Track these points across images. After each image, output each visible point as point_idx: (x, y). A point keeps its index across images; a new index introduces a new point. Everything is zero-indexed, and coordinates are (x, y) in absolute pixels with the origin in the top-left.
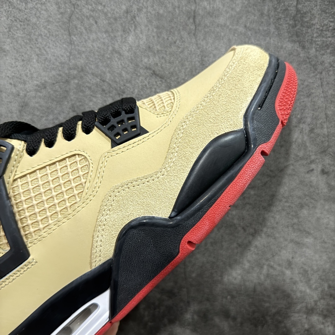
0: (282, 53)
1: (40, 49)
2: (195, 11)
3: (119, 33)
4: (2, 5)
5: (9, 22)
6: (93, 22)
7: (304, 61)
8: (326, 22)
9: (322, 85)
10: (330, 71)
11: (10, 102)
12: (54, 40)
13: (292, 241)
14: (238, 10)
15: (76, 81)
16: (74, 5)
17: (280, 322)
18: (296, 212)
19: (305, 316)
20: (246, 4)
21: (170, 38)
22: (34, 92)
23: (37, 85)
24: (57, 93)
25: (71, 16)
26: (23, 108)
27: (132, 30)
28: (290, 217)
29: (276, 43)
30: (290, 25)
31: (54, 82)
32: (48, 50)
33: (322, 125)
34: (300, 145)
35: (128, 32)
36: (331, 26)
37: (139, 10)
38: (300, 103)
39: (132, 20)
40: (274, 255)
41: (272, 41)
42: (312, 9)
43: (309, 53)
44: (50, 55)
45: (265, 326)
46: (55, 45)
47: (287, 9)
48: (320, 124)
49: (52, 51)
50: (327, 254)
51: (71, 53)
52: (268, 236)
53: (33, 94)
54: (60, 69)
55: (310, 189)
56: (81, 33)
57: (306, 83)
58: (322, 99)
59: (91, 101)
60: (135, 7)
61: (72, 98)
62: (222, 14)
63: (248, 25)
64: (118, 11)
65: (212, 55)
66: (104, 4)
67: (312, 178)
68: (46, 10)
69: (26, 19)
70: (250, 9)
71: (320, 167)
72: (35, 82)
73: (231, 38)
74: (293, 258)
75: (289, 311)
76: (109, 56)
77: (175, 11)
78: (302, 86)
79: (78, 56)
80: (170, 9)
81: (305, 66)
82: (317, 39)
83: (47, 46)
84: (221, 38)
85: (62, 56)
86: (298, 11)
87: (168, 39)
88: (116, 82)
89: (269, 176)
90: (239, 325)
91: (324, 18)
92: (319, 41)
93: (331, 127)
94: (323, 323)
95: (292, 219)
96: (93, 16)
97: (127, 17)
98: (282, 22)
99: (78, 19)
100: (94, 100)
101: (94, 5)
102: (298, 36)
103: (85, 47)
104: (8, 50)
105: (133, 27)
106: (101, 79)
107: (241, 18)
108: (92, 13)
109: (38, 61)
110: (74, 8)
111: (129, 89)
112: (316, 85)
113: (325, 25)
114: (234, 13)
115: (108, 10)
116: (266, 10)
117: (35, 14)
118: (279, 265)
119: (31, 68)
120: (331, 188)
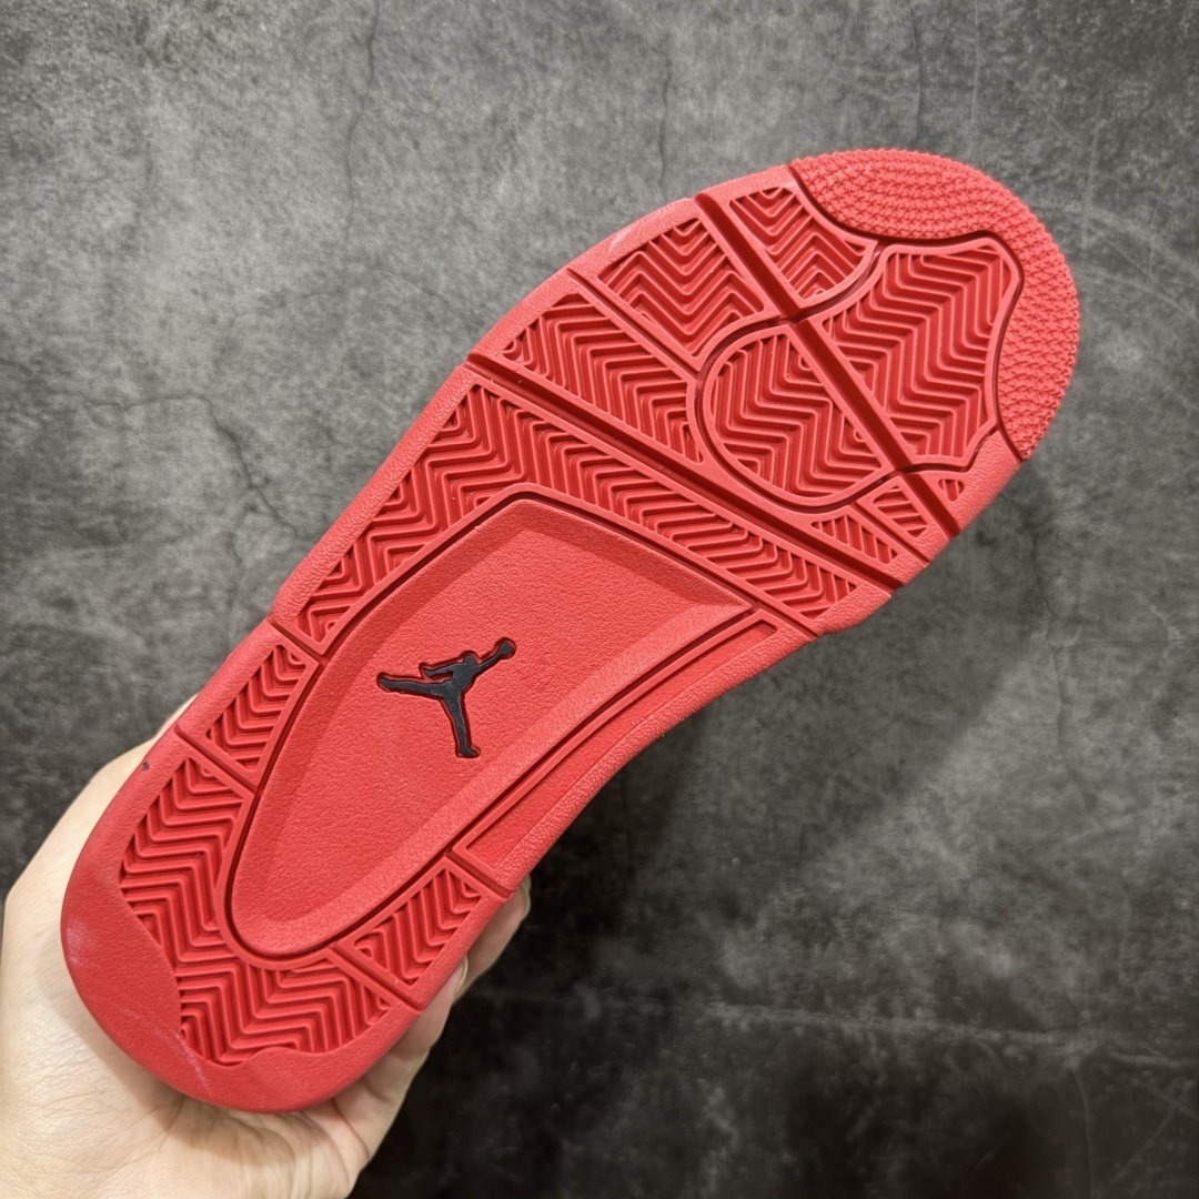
1: (271, 206)
2: (663, 123)
3: (473, 175)
4: (181, 94)
5: (196, 135)
6: (409, 144)
11: (192, 339)
12: (308, 184)
13: (899, 716)
14: (771, 122)
15: (362, 292)
16: (361, 99)
17: (871, 936)
19: (935, 922)
20: (791, 109)
21: (600, 191)
22: (253, 315)
23: (262, 298)
24: (314, 321)
25: (354, 127)
26: (226, 354)
27: (506, 168)
31: (307, 292)
32: (292, 209)
35: (495, 173)
36: (1003, 170)
37: (526, 117)
39: (507, 141)
40: (854, 751)
42: (959, 126)
44: (297, 224)
45: (831, 944)
46: (310, 198)
47: (893, 125)
49: (304, 211)
50: (992, 757)
51: (350, 219)
52: (839, 702)
53: (251, 319)
54: (322, 260)
56: (378, 171)
59: (397, 342)
60: (514, 110)
61: (351, 333)
62: (730, 133)
64: (471, 117)
66: (436, 98)
68: (292, 109)
69: (241, 131)
70: (801, 122)
72: (258, 290)
74: (902, 762)
75: (895, 906)
76: (446, 232)
77: (615, 122)
79: (368, 228)
80: (603, 117)
83: (291, 201)
85: (328, 226)
87: (594, 193)
88: (461, 296)
90: (762, 938)
91: (988, 150)
94: (984, 943)
96: (408, 129)
97: (493, 134)
99: (371, 133)
100: (406, 339)
101: (411, 101)
103: (386, 206)
104: (190, 208)
105: (509, 160)
106: (424, 289)
107: (778, 143)
108: (406, 122)
109: (265, 236)
110: (363, 105)
111: (493, 315)
114: (761, 131)
115: (446, 115)
116: (842, 126)
117: (264, 119)
118: (867, 779)
119: (248, 254)
120: (1002, 582)
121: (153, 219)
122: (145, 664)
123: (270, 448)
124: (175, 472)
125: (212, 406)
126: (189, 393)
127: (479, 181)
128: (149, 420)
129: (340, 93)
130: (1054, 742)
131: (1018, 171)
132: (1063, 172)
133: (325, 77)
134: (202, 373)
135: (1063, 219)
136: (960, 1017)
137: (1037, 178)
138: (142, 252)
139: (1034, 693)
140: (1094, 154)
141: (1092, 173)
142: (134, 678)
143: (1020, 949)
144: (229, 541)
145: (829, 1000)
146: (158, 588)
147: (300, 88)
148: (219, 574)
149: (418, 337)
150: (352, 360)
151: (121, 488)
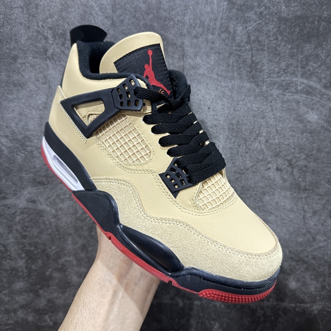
0: (243, 90)
7: (259, 94)
8: (272, 68)
9: (272, 110)
10: (277, 100)
18: (260, 198)
28: (256, 201)
29: (239, 84)
30: (247, 71)
33: (274, 137)
34: (260, 152)
38: (257, 123)
41: (236, 83)
43: (262, 89)
55: (269, 181)
57: (261, 109)
58: (273, 120)
63: (219, 73)
65: (196, 94)
67: (270, 174)
71: (275, 166)
73: (208, 82)
78: (258, 112)
81: (259, 98)
82: (267, 80)
84: (202, 83)
86: (253, 62)
89: (239, 173)
92: (269, 80)
93: (281, 138)
95: (258, 203)
98: (242, 69)
102: (253, 78)
112: (268, 110)
113: (272, 70)
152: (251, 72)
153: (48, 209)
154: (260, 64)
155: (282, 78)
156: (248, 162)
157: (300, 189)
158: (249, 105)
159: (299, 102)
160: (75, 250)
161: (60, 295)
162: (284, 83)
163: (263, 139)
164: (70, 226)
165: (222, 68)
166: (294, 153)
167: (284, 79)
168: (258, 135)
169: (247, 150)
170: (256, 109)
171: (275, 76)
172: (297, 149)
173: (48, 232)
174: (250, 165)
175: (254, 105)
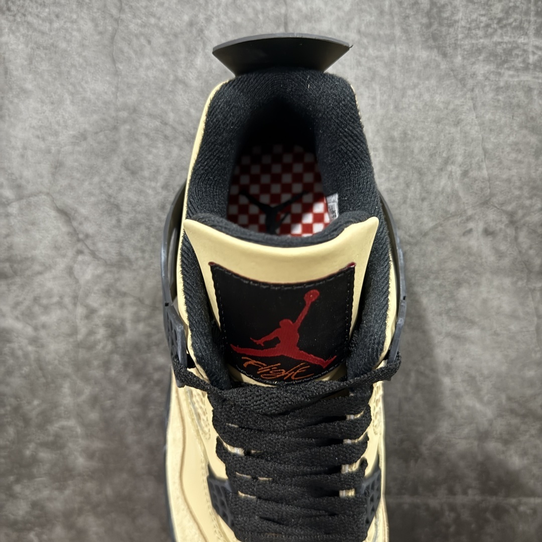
0: (414, 65)
1: (73, 85)
2: (286, 16)
3: (182, 55)
4: (18, 28)
5: (29, 50)
6: (145, 43)
7: (447, 74)
8: (474, 16)
9: (475, 107)
10: (485, 86)
11: (39, 163)
12: (92, 71)
13: (448, 334)
14: (347, 8)
15: (127, 127)
16: (117, 20)
17: (441, 454)
18: (451, 292)
19: (476, 443)
22: (70, 146)
23: (74, 136)
24: (103, 146)
25: (114, 36)
26: (57, 169)
27: (200, 50)
28: (443, 299)
29: (405, 52)
30: (422, 25)
31: (98, 130)
32: (85, 86)
33: (479, 165)
34: (450, 197)
35: (194, 53)
36: (482, 22)
37: (208, 20)
38: (445, 136)
39: (199, 35)
40: (425, 355)
41: (398, 50)
43: (452, 62)
44: (89, 94)
45: (420, 460)
46: (94, 78)
47: (416, 3)
48: (476, 163)
49: (92, 86)
50: (501, 352)
51: (117, 88)
53: (68, 148)
54: (104, 112)
55: (468, 258)
56: (129, 59)
57: (451, 107)
58: (477, 128)
59: (149, 152)
60: (201, 17)
61: (124, 150)
62: (324, 17)
63: (363, 28)
64: (178, 24)
66: (158, 15)
67: (471, 243)
68: (79, 30)
69: (53, 45)
70: (363, 7)
71: (481, 226)
72: (71, 132)
74: (452, 359)
75: (453, 437)
76: (170, 89)
77: (258, 18)
78: (446, 111)
79: (127, 91)
80: (251, 16)
81: (448, 82)
82: (463, 43)
83: (84, 81)
85: (106, 93)
86: (433, 4)
88: (182, 124)
91: (471, 12)
92: (467, 44)
93: (493, 166)
95: (446, 303)
96: (144, 34)
97: (191, 32)
98: (411, 21)
99: (124, 39)
100: (154, 151)
101: (144, 18)
102: (435, 40)
103: (136, 78)
104: (30, 91)
105: (202, 45)
106: (161, 122)
107: (351, 20)
108: (142, 30)
109: (72, 102)
110: (118, 24)
112: (466, 107)
113: (473, 21)
114: (341, 14)
115: (164, 24)
116: (387, 6)
117: (65, 38)
119: (64, 114)
120: (500, 255)
121: (11, 99)
122: (34, 341)
123: (86, 218)
124: (38, 236)
125: (53, 198)
126: (41, 192)
127: (186, 59)
128: (21, 209)
129: (104, 18)
130: (535, 340)
131: (490, 22)
132: (515, 20)
133: (95, 10)
134: (46, 181)
135: (518, 47)
136: (493, 492)
137: (501, 25)
138: (7, 118)
139: (521, 314)
140: (533, 8)
141: (532, 19)
142: (30, 348)
143: (524, 453)
144: (70, 271)
145: (420, 489)
146: (36, 300)
147: (83, 18)
148: (68, 290)
149: (160, 149)
150: (126, 165)
151: (10, 247)
152: (429, 25)
153: (18, 325)
154: (449, 8)
155: (496, 39)
156: (426, 219)
157: (530, 272)
158: (427, 97)
159: (530, 90)
160: (78, 405)
161: (56, 493)
162: (499, 50)
163: (456, 170)
164: (66, 359)
165: (368, 18)
166: (519, 197)
167: (500, 40)
168: (447, 161)
169: (424, 195)
170: (441, 106)
171: (480, 33)
172: (526, 189)
173: (23, 372)
174: (431, 224)
175: (437, 98)
